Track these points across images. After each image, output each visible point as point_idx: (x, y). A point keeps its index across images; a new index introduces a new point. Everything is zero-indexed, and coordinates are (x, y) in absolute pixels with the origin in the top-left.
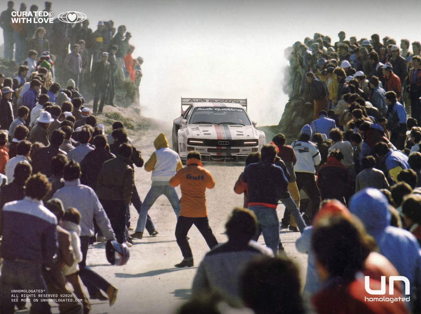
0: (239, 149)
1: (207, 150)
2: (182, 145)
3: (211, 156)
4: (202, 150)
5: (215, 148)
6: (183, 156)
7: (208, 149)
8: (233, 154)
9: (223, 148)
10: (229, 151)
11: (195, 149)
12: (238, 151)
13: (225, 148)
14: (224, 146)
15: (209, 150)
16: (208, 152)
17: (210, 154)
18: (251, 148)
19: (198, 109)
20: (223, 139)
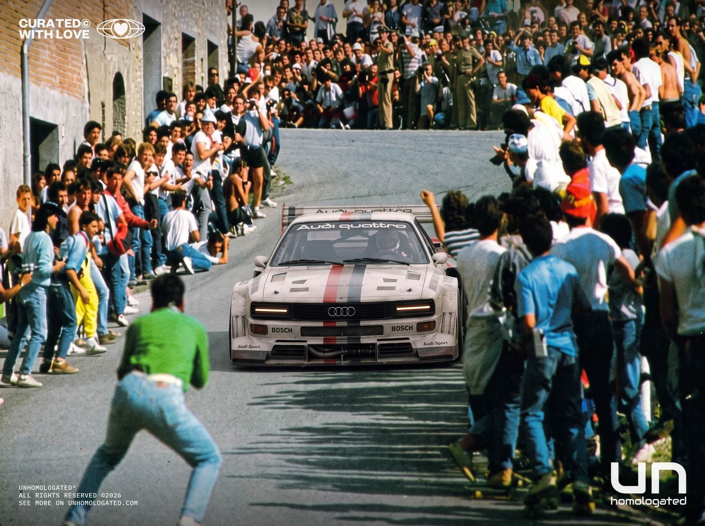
0: (381, 327)
1: (298, 330)
2: (240, 321)
3: (310, 345)
4: (287, 330)
5: (321, 324)
6: (241, 349)
7: (303, 328)
8: (365, 340)
9: (338, 324)
10: (355, 330)
11: (270, 330)
12: (379, 330)
13: (345, 324)
14: (341, 319)
15: (305, 331)
16: (302, 335)
17: (306, 341)
18: (414, 321)
19: (301, 228)
20: (338, 300)
